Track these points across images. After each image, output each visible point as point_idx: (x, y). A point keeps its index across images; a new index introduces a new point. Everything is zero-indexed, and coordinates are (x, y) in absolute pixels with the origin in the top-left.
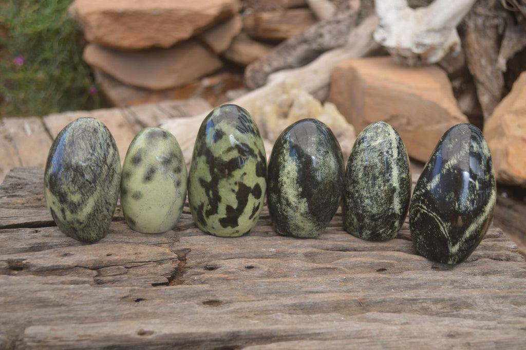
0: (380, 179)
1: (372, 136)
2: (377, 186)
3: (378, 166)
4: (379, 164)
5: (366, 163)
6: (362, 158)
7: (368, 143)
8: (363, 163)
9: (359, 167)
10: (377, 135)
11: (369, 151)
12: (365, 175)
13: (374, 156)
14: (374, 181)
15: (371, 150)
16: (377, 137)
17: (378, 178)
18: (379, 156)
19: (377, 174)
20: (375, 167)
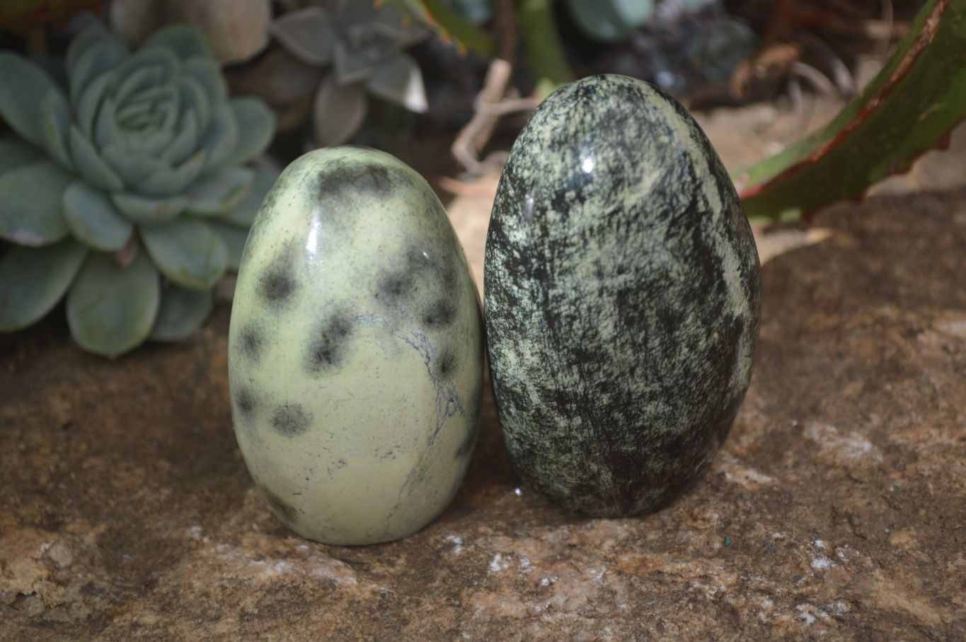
0: (689, 321)
1: (613, 165)
2: (683, 345)
3: (673, 275)
4: (676, 267)
5: (622, 278)
6: (597, 263)
7: (608, 201)
8: (608, 282)
9: (592, 299)
10: (630, 156)
11: (622, 230)
12: (630, 322)
13: (648, 245)
14: (671, 330)
15: (628, 223)
16: (634, 165)
17: (682, 317)
18: (669, 236)
19: (677, 306)
20: (663, 282)
